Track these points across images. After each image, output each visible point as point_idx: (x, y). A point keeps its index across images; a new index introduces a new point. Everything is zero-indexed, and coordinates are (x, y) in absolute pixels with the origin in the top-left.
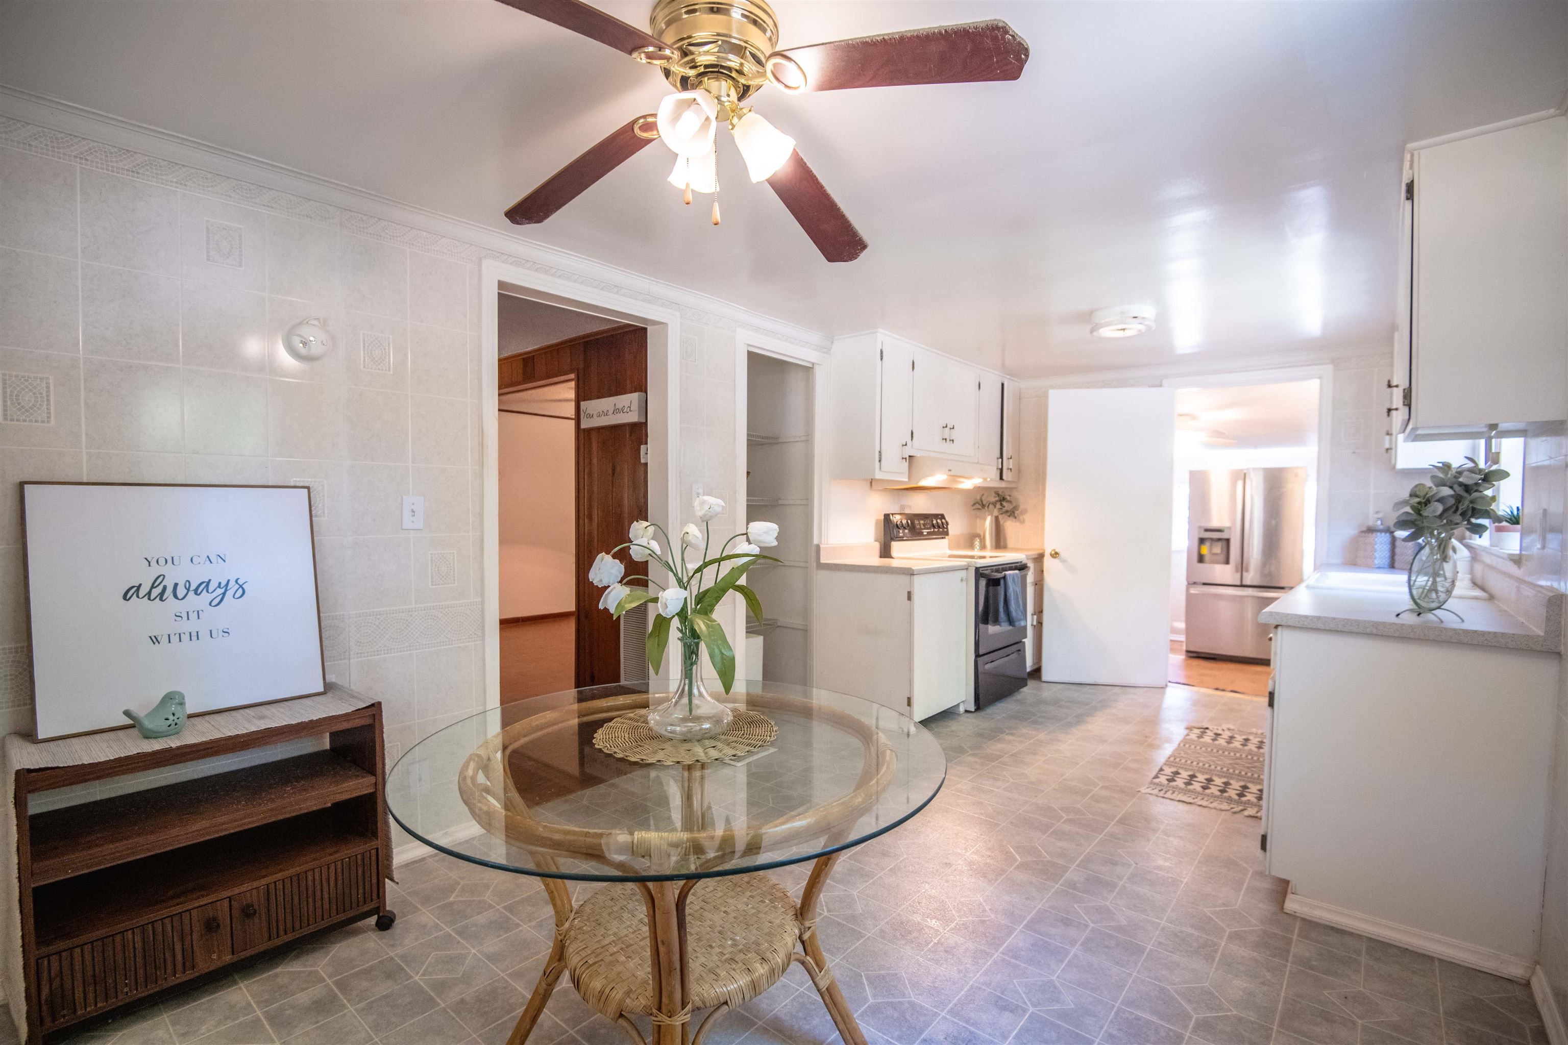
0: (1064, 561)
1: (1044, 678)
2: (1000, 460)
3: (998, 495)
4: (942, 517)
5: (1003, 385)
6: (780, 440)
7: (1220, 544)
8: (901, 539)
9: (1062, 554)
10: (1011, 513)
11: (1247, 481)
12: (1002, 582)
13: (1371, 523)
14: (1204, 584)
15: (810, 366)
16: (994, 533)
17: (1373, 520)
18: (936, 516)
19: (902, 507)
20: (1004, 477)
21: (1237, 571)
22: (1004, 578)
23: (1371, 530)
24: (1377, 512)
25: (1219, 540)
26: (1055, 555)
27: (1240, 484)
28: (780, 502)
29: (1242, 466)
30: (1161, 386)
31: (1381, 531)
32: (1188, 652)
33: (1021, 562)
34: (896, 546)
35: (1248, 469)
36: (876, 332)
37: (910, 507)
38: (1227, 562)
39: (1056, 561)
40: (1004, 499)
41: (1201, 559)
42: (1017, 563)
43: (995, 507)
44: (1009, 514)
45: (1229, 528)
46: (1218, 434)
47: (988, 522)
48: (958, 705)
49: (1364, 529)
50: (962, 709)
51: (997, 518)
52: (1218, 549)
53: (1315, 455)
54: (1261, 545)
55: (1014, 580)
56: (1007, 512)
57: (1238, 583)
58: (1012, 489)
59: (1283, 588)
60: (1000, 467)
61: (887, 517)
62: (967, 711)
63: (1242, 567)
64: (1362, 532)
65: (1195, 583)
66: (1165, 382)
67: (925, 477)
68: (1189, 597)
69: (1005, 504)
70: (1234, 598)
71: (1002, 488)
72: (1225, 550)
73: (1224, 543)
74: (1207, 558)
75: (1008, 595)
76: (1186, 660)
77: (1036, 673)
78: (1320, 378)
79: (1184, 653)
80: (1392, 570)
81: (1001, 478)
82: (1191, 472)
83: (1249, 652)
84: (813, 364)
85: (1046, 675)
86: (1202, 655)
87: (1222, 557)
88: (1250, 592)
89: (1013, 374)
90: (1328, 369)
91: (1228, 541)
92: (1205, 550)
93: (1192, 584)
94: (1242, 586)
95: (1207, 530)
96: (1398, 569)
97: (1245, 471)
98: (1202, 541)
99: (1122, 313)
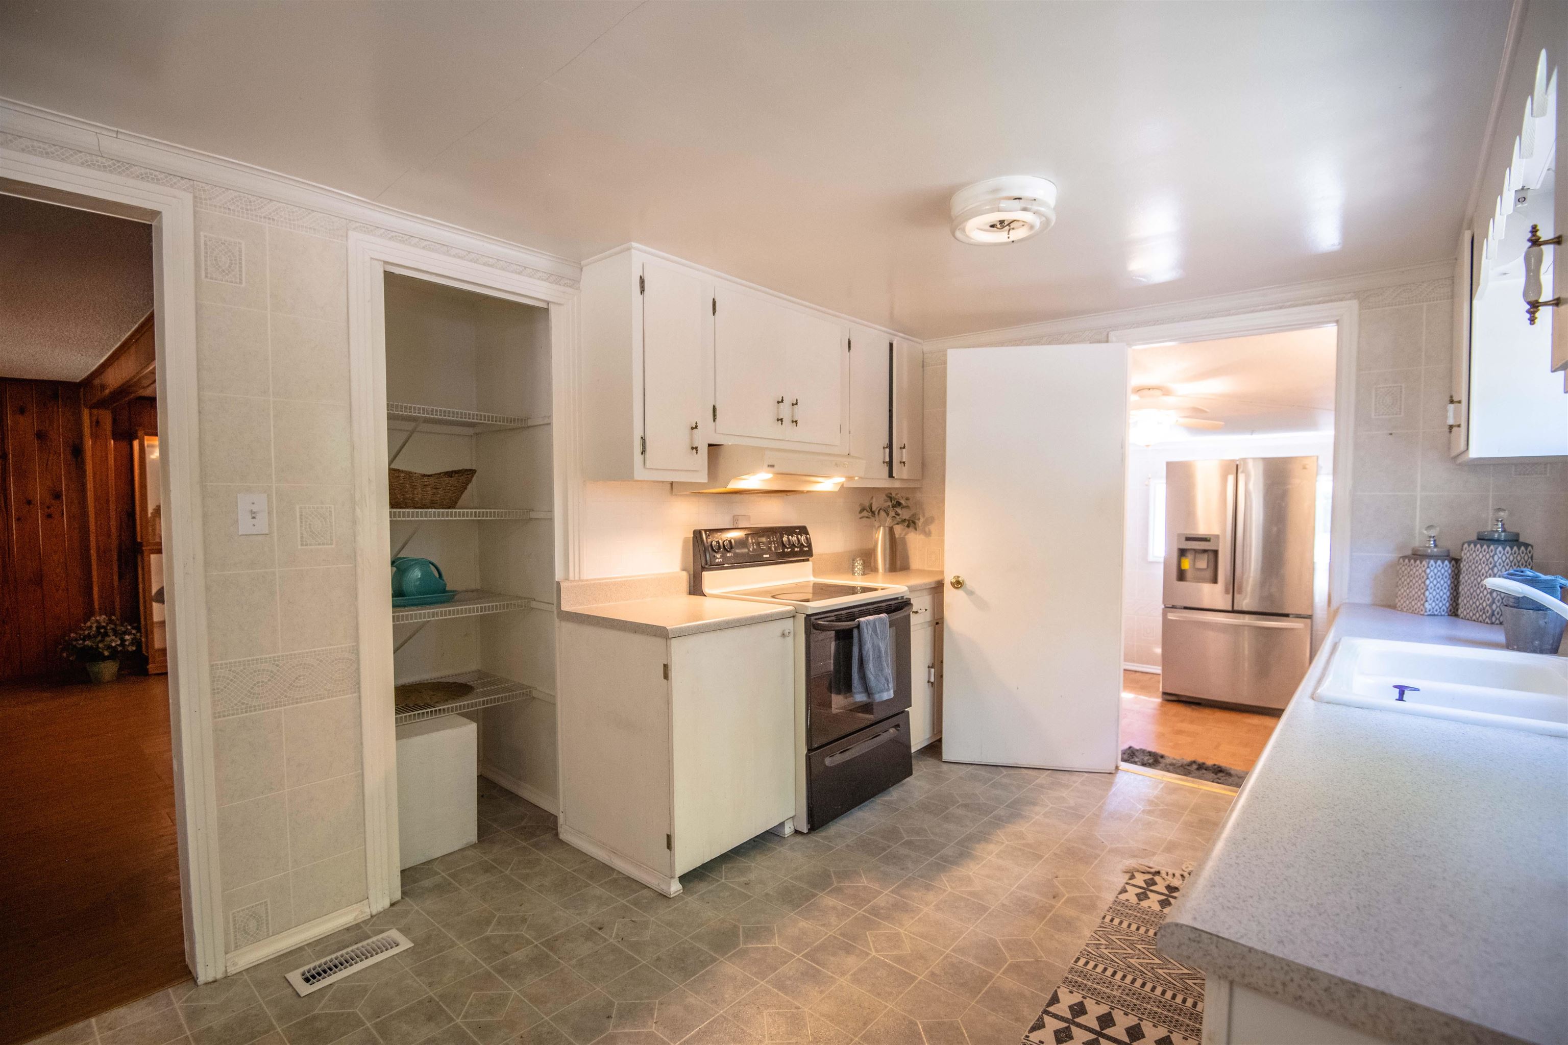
0: (970, 593)
1: (946, 756)
2: (887, 450)
3: (891, 499)
4: (803, 530)
5: (891, 345)
6: (530, 423)
7: (1205, 556)
8: (720, 567)
9: (968, 583)
10: (911, 523)
11: (1241, 477)
12: (855, 632)
13: (1417, 543)
14: (1186, 608)
15: (544, 305)
16: (888, 551)
17: (1419, 539)
18: (790, 530)
19: (735, 519)
20: (894, 475)
21: (1227, 592)
22: (858, 627)
23: (1418, 556)
24: (1430, 527)
25: (1205, 551)
26: (958, 584)
27: (1231, 479)
28: (533, 515)
29: (1236, 456)
30: (1107, 341)
31: (1436, 557)
32: (1164, 693)
33: (902, 597)
34: (709, 578)
35: (1244, 460)
36: (629, 249)
37: (748, 518)
38: (1215, 581)
39: (960, 593)
40: (899, 504)
41: (1181, 575)
42: (897, 599)
43: (888, 515)
44: (906, 524)
45: (1217, 537)
46: (1197, 412)
47: (880, 536)
48: (782, 824)
49: (1409, 552)
50: (788, 830)
51: (891, 530)
52: (1202, 563)
53: (1331, 441)
54: (1260, 559)
55: (875, 630)
56: (904, 521)
57: (1230, 608)
58: (914, 489)
59: (1287, 615)
60: (887, 459)
61: (697, 534)
62: (797, 832)
63: (1233, 587)
64: (1404, 557)
65: (1174, 607)
66: (1112, 336)
67: (737, 475)
68: (1166, 622)
69: (899, 510)
70: (1224, 628)
71: (897, 489)
72: (1212, 565)
73: (1211, 555)
74: (1189, 575)
75: (864, 653)
76: (1162, 705)
77: (934, 749)
78: (1337, 322)
79: (1160, 694)
80: (1453, 618)
81: (891, 475)
82: (1168, 464)
83: (1245, 698)
84: (548, 303)
85: (948, 753)
86: (1184, 699)
87: (1209, 574)
88: (1247, 620)
89: (909, 332)
90: (1349, 308)
91: (1216, 552)
92: (1186, 564)
93: (1170, 607)
94: (1233, 611)
95: (1188, 539)
96: (1464, 618)
97: (1238, 463)
98: (1182, 552)
99: (996, 190)
